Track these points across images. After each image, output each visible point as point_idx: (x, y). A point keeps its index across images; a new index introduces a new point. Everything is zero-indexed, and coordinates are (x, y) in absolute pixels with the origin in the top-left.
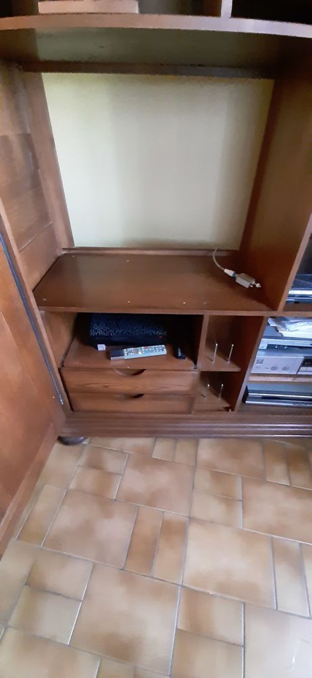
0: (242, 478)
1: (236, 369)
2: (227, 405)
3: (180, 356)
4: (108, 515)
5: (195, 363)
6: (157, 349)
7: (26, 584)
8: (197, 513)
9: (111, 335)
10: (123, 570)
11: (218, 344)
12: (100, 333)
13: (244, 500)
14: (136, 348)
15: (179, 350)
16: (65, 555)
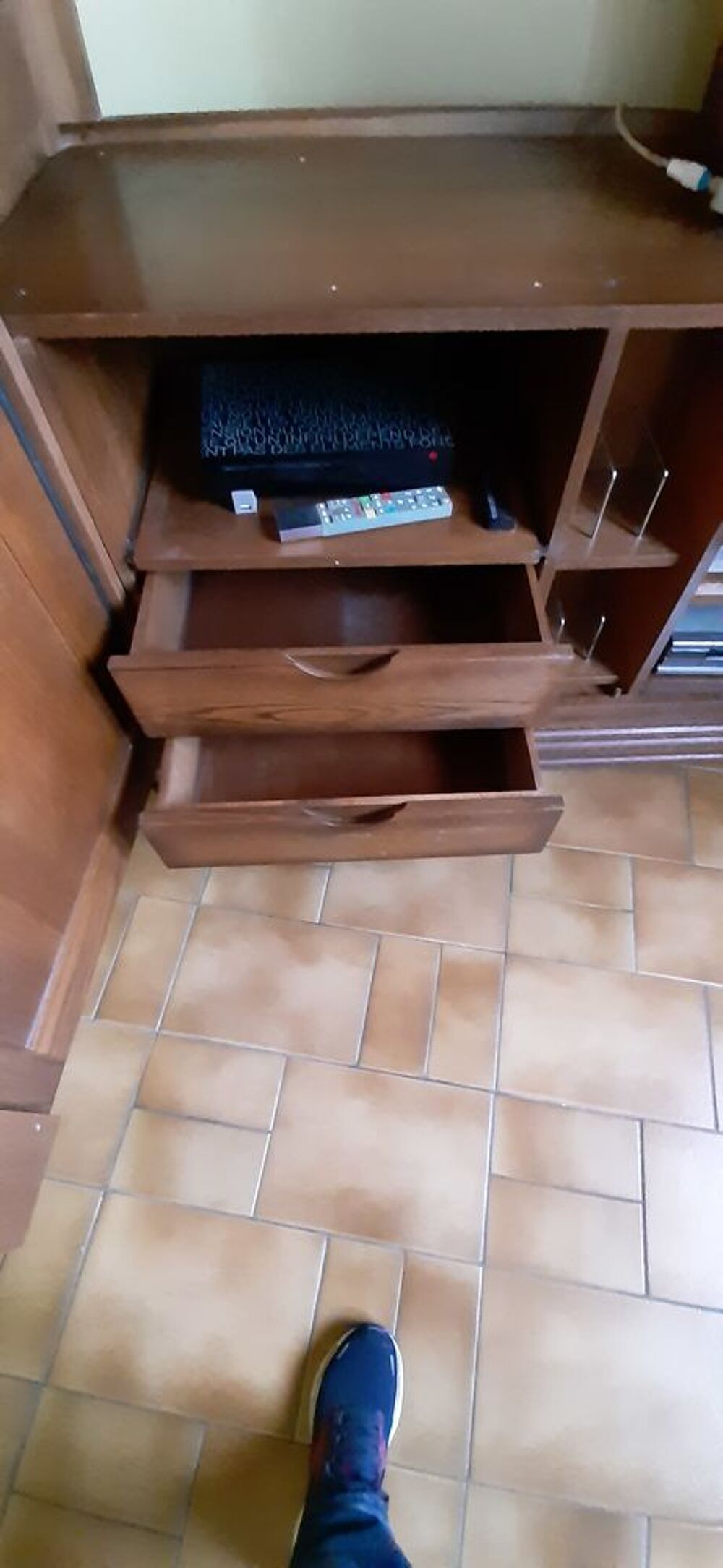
0: (633, 861)
1: (661, 558)
2: (609, 678)
3: (498, 519)
4: (308, 957)
5: (544, 540)
6: (420, 499)
7: (136, 1106)
8: (522, 941)
9: (273, 451)
10: (357, 1066)
11: (617, 470)
12: (237, 447)
13: (639, 911)
14: (355, 499)
15: (491, 500)
16: (214, 1044)
